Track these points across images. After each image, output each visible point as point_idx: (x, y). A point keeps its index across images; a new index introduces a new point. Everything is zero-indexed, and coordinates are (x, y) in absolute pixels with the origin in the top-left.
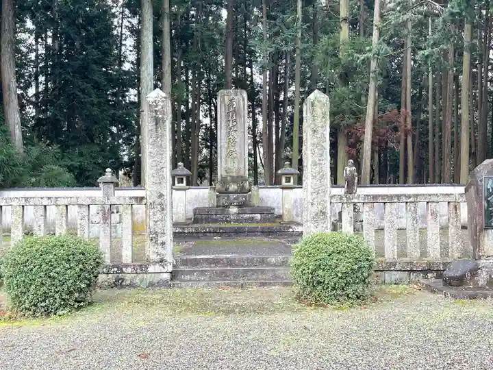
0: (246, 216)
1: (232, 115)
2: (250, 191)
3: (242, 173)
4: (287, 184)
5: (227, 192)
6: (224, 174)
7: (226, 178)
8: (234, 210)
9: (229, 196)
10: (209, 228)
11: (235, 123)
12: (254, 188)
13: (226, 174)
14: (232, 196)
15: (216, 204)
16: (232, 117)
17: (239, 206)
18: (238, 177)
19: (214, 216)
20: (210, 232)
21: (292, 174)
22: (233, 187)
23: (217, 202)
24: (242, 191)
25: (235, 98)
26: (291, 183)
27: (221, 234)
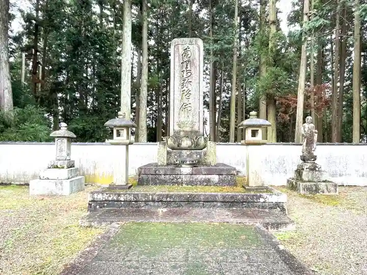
0: (201, 177)
1: (187, 65)
2: (204, 147)
3: (196, 128)
4: (254, 138)
5: (179, 148)
6: (177, 128)
7: (179, 132)
8: (186, 169)
9: (181, 153)
10: (152, 195)
11: (189, 74)
12: (210, 144)
13: (179, 129)
14: (185, 153)
15: (165, 162)
16: (187, 68)
17: (193, 165)
18: (191, 132)
19: (163, 176)
20: (153, 201)
21: (260, 126)
22: (186, 143)
23: (168, 160)
24: (197, 147)
25: (190, 46)
26: (259, 138)
27: (167, 204)
